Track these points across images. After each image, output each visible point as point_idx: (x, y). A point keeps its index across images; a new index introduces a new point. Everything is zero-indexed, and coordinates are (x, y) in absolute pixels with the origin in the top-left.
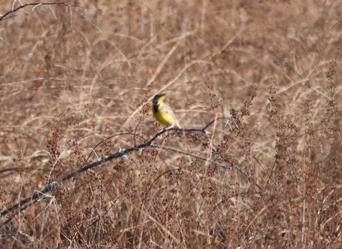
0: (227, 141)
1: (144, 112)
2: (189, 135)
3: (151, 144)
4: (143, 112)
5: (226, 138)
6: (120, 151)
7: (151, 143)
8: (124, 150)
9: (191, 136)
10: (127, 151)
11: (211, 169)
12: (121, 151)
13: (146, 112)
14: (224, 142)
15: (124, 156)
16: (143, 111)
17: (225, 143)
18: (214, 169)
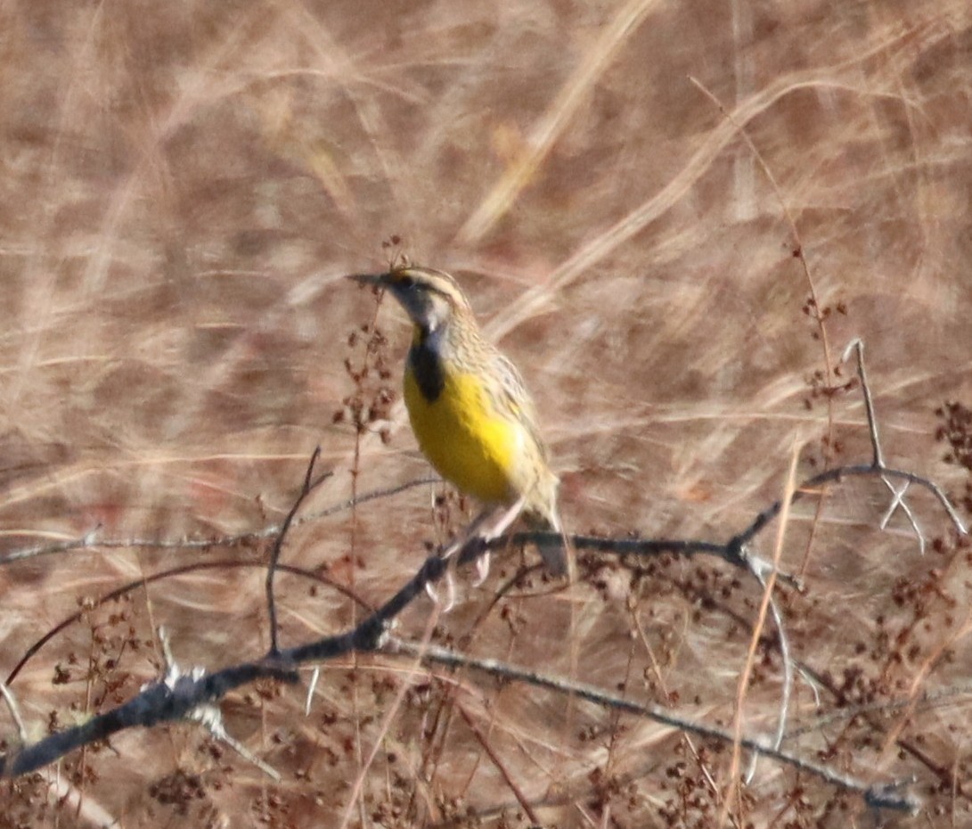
0: (919, 614)
1: (365, 415)
2: (661, 576)
3: (382, 640)
4: (357, 417)
5: (911, 594)
6: (171, 682)
7: (380, 630)
8: (199, 674)
9: (676, 583)
10: (217, 682)
11: (810, 807)
12: (181, 681)
13: (373, 415)
14: (896, 622)
15: (197, 714)
16: (357, 409)
17: (903, 636)
18: (830, 806)
